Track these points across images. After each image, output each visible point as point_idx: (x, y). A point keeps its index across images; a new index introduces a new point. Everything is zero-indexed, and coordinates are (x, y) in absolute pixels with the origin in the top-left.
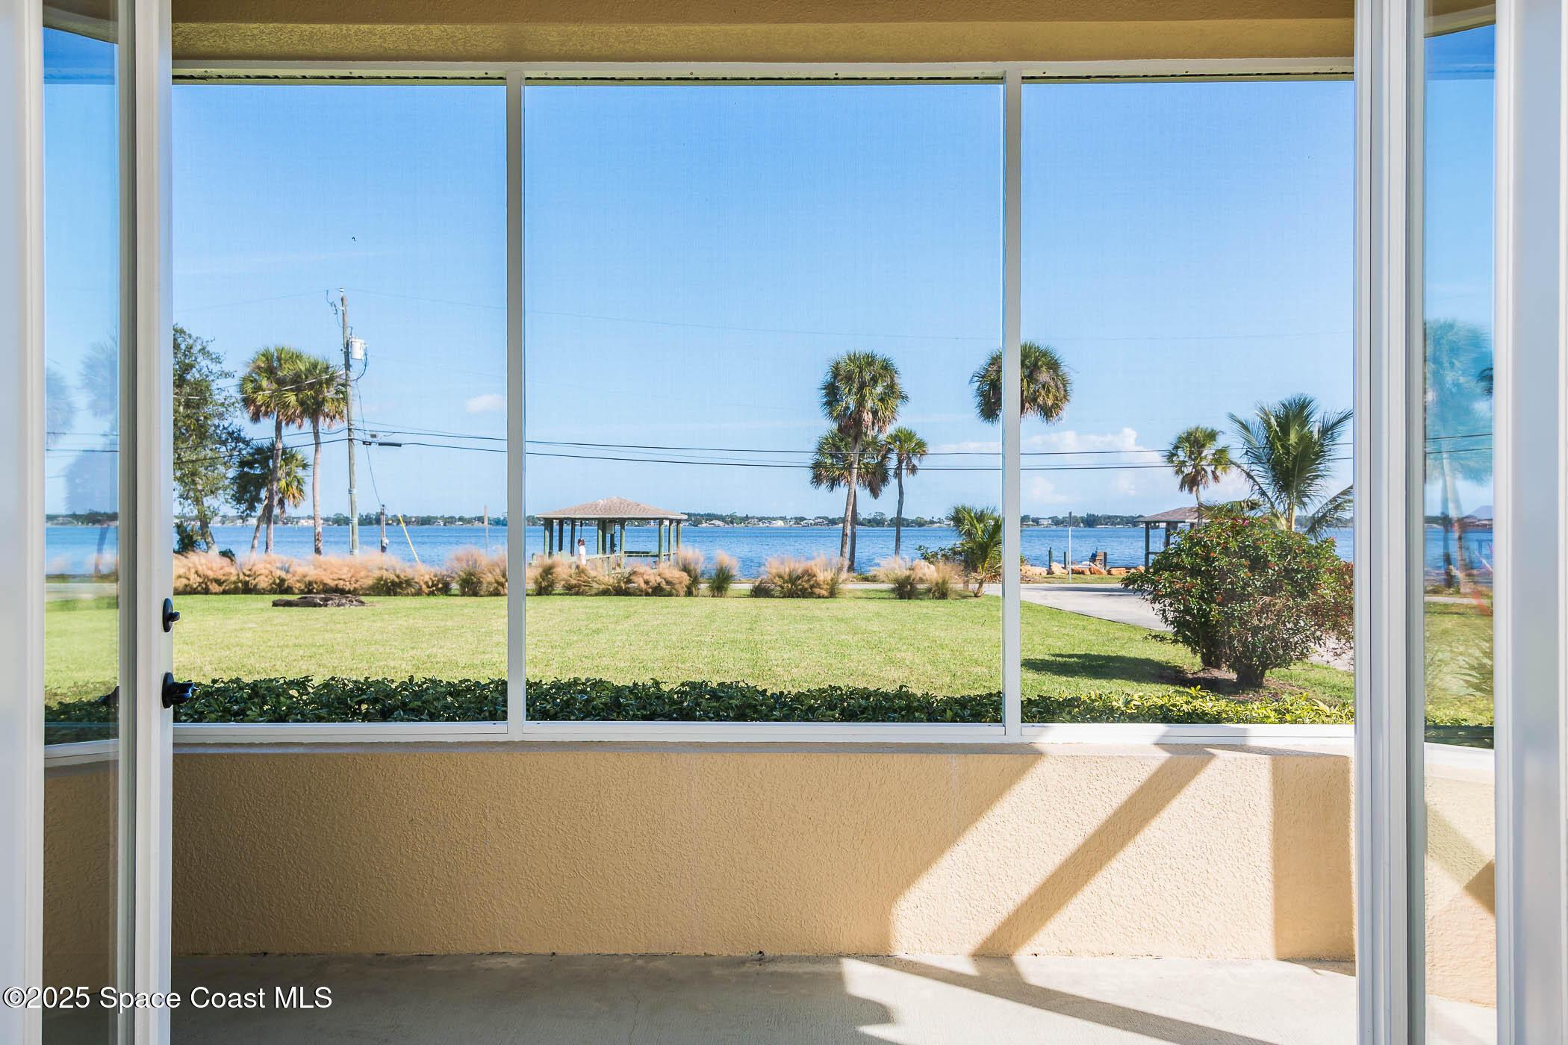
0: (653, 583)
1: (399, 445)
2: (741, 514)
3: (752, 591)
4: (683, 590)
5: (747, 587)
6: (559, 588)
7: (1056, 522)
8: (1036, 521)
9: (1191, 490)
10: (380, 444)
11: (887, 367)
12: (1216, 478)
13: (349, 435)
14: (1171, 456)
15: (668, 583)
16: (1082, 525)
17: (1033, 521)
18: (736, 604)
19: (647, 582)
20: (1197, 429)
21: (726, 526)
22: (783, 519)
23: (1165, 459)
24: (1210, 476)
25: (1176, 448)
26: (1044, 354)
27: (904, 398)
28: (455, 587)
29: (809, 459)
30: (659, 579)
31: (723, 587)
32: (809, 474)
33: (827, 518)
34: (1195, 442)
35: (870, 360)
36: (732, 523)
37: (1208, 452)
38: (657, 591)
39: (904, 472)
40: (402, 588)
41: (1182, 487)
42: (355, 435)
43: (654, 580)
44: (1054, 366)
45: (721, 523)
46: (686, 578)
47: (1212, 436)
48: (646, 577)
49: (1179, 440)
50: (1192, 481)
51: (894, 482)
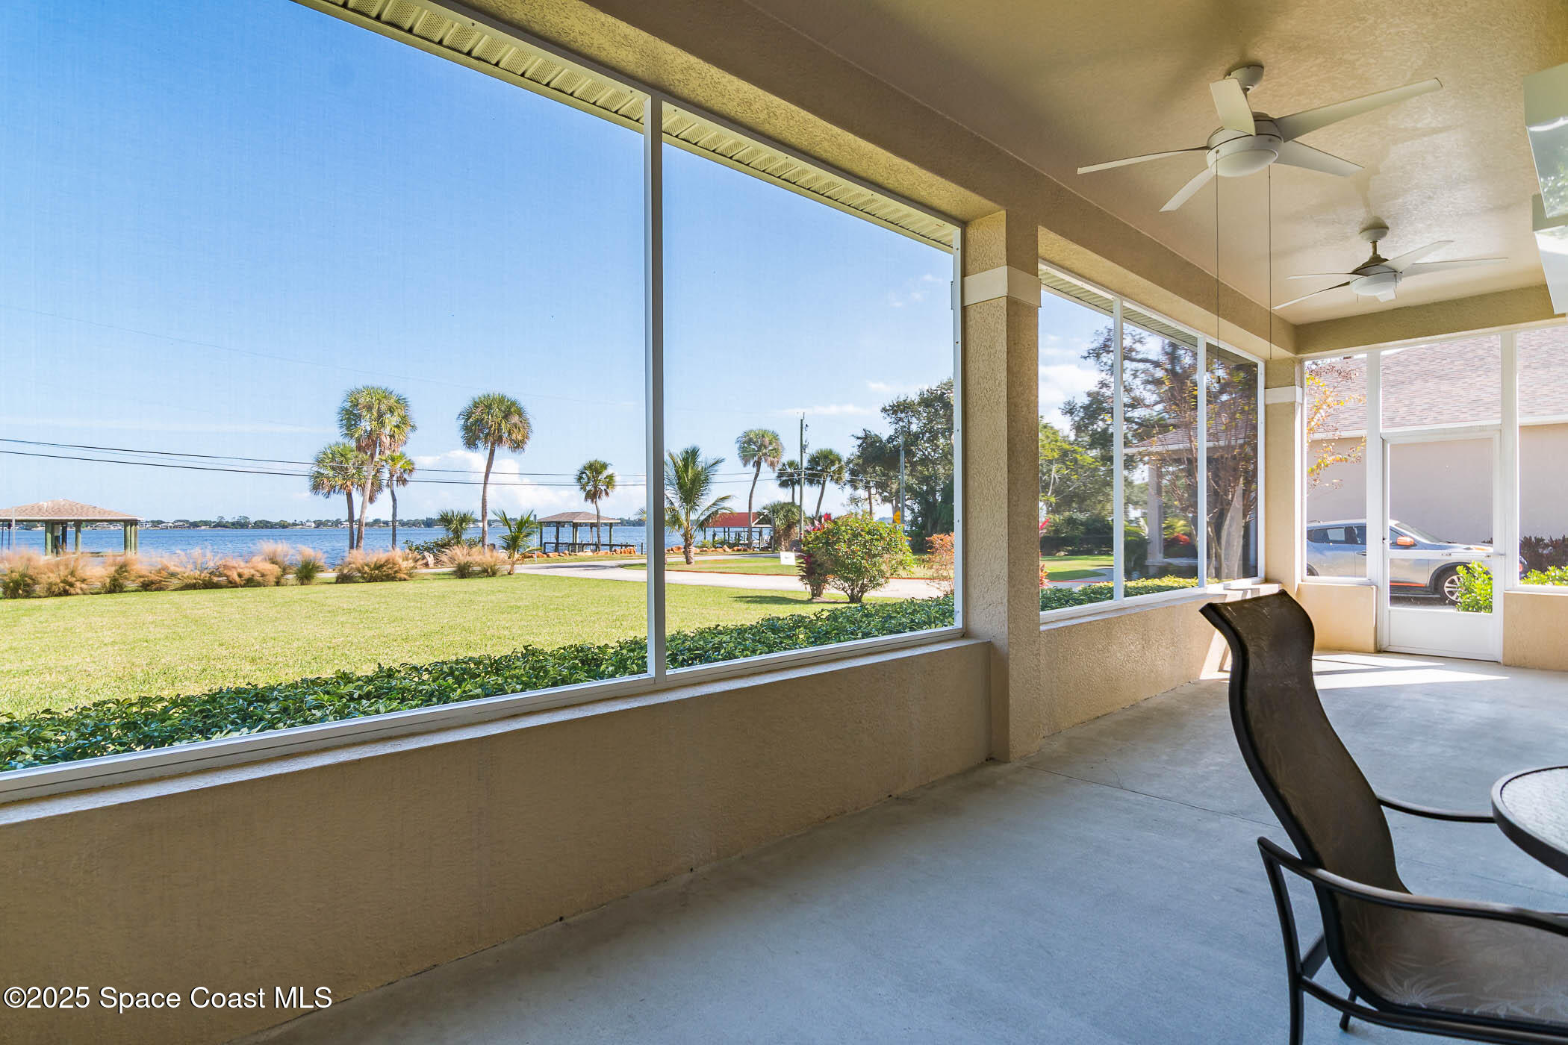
0: (246, 577)
3: (338, 578)
4: (273, 579)
5: (332, 575)
6: (132, 585)
9: (592, 501)
11: (401, 401)
12: (607, 494)
14: (580, 478)
15: (263, 575)
16: (422, 526)
17: (384, 523)
18: (324, 592)
19: (240, 575)
20: (596, 461)
23: (575, 481)
24: (604, 492)
25: (582, 473)
26: (513, 403)
27: (414, 428)
29: (308, 470)
30: (253, 571)
31: (310, 576)
33: (188, 521)
34: (594, 469)
35: (387, 394)
37: (602, 477)
38: (250, 583)
39: (396, 484)
41: (586, 498)
43: (247, 573)
44: (520, 413)
46: (276, 570)
48: (240, 570)
49: (585, 468)
50: (592, 496)
51: (387, 492)
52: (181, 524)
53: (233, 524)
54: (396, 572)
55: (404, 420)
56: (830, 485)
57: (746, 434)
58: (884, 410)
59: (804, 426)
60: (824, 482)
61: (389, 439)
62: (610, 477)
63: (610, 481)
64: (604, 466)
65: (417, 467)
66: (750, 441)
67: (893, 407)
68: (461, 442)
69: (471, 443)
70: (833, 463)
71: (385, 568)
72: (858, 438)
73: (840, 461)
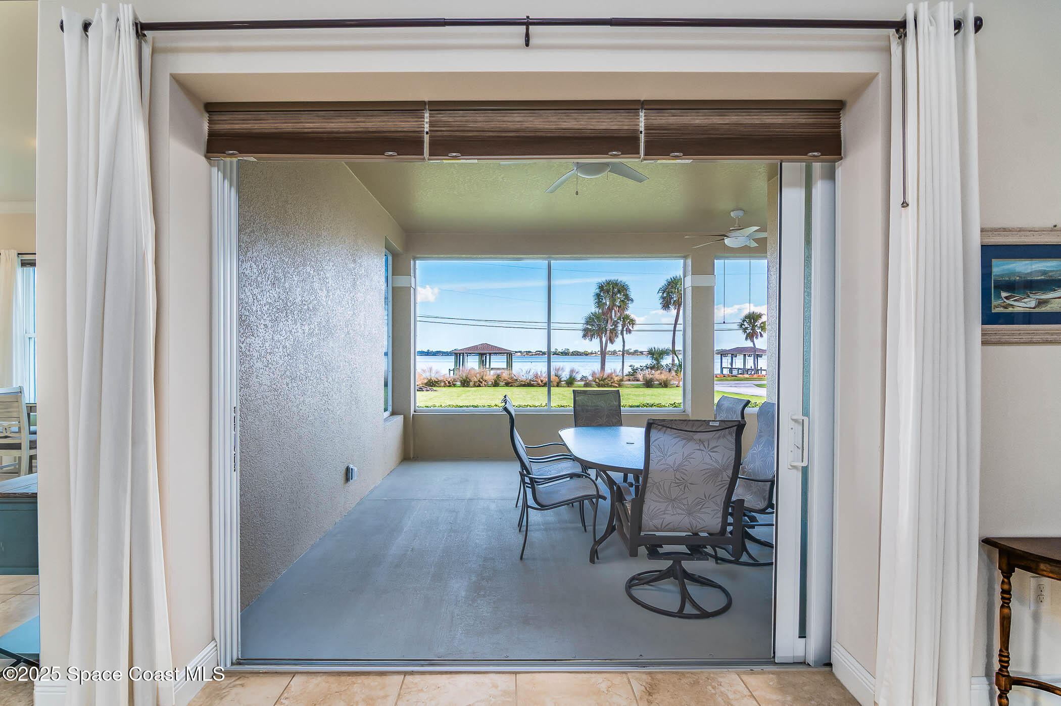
3: (584, 385)
4: (555, 384)
6: (502, 384)
9: (751, 339)
11: (624, 286)
12: (761, 335)
14: (741, 325)
20: (753, 312)
23: (738, 327)
24: (759, 334)
25: (744, 321)
27: (632, 300)
28: (458, 383)
29: (581, 327)
31: (572, 383)
32: (581, 333)
34: (752, 318)
35: (617, 283)
37: (758, 323)
39: (625, 332)
40: (438, 384)
41: (746, 339)
47: (760, 316)
49: (745, 318)
50: (751, 336)
51: (620, 337)
52: (539, 353)
53: (562, 353)
54: (612, 383)
55: (627, 297)
61: (618, 308)
62: (764, 324)
65: (637, 322)
68: (661, 306)
69: (666, 306)
71: (606, 380)
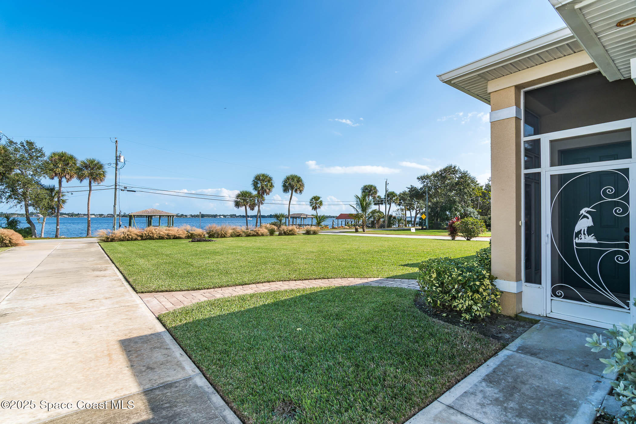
1: (135, 191)
2: (76, 213)
7: (192, 216)
8: (186, 216)
9: (314, 210)
10: (128, 191)
13: (115, 187)
14: (311, 202)
20: (316, 196)
21: (70, 217)
22: (94, 215)
24: (319, 207)
26: (300, 178)
34: (315, 199)
36: (72, 216)
37: (318, 201)
41: (312, 209)
42: (118, 187)
44: (302, 181)
45: (67, 216)
49: (313, 199)
50: (315, 208)
56: (393, 205)
57: (365, 187)
58: (418, 178)
59: (387, 184)
60: (391, 203)
62: (321, 202)
63: (321, 203)
64: (319, 198)
66: (367, 189)
67: (421, 177)
69: (285, 191)
70: (394, 196)
72: (409, 188)
73: (397, 196)
